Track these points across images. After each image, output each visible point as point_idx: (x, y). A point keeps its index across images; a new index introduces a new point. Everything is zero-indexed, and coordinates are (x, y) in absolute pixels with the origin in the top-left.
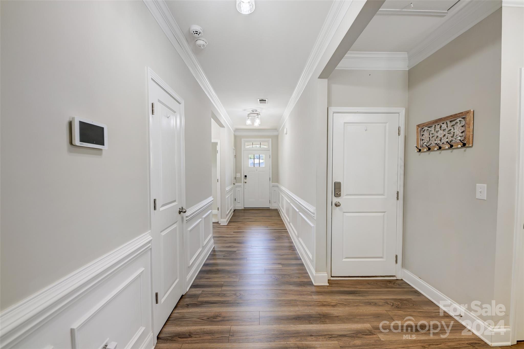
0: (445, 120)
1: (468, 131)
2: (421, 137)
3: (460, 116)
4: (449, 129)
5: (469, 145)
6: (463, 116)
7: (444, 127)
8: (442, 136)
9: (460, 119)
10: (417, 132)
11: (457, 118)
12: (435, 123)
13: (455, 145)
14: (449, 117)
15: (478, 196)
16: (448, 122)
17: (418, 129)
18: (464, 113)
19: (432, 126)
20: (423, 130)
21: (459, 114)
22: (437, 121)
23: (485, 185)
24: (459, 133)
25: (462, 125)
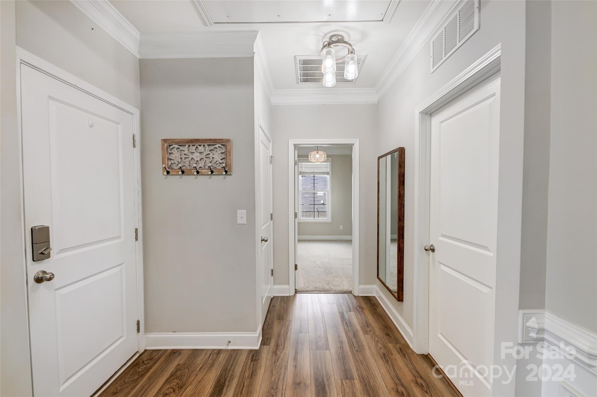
0: (203, 143)
1: (229, 159)
2: (168, 156)
3: (220, 142)
4: (207, 153)
5: (230, 173)
6: (224, 143)
7: (201, 150)
8: (198, 159)
9: (220, 145)
10: (163, 149)
11: (216, 143)
12: (191, 142)
13: (216, 172)
14: (208, 141)
15: (239, 221)
16: (206, 146)
17: (163, 145)
18: (225, 140)
19: (186, 145)
20: (171, 147)
21: (219, 140)
22: (193, 141)
23: (245, 211)
24: (219, 160)
25: (221, 151)
